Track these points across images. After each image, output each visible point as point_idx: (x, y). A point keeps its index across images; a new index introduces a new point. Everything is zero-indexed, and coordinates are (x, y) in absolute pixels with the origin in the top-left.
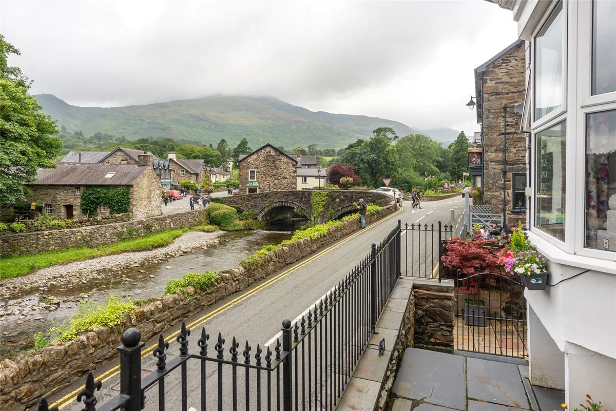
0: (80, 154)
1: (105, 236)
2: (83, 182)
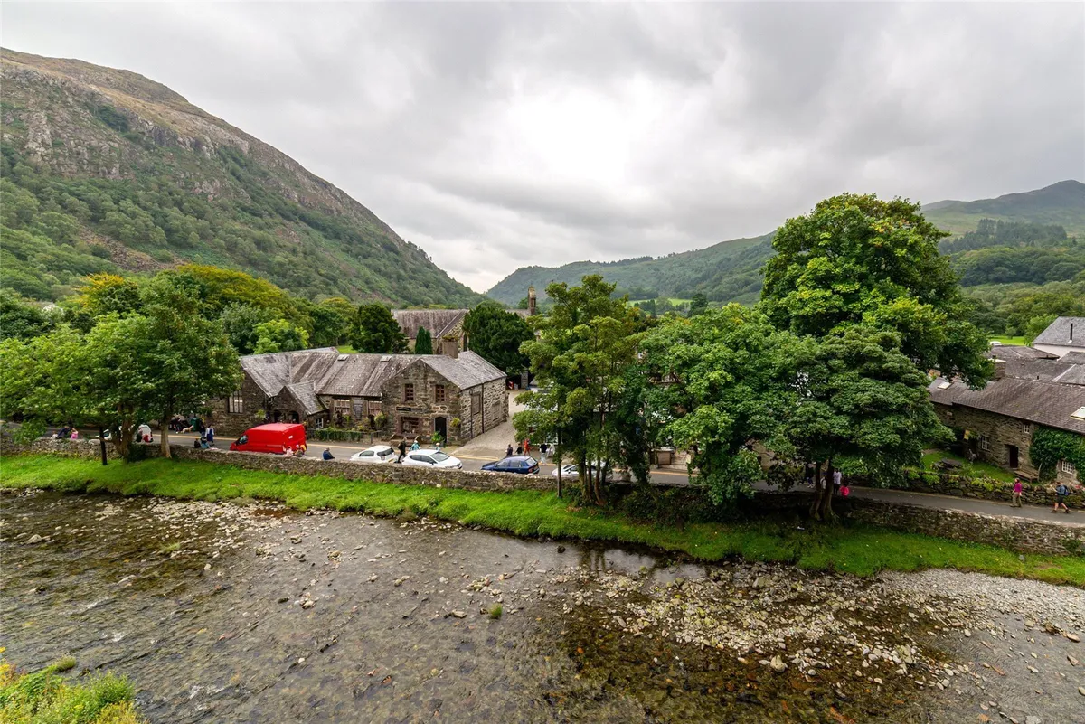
0: (1072, 325)
1: (1042, 541)
2: (1034, 417)
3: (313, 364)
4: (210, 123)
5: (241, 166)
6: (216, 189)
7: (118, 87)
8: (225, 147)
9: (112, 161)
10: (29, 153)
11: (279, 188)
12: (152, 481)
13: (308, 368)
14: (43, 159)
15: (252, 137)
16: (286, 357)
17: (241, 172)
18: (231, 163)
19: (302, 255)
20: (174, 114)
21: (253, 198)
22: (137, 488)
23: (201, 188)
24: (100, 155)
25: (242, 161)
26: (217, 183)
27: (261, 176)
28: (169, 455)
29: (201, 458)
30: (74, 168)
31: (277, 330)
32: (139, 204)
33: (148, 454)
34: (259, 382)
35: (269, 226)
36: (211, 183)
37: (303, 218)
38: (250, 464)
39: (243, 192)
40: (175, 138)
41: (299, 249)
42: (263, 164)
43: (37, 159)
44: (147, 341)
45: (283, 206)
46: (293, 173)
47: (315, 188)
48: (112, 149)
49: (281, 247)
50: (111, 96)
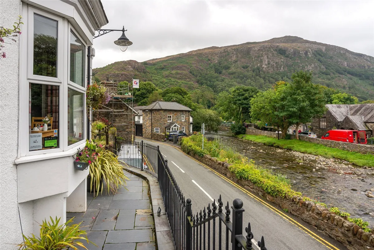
3: (362, 109)
4: (311, 44)
5: (322, 57)
6: (312, 68)
7: (284, 42)
8: (316, 51)
9: (281, 66)
10: (263, 68)
11: (338, 62)
12: (293, 146)
13: (359, 111)
14: (266, 69)
15: (326, 44)
16: (347, 107)
17: (322, 59)
18: (319, 57)
19: (348, 89)
20: (299, 45)
21: (326, 68)
22: (288, 147)
23: (307, 68)
24: (278, 64)
25: (323, 55)
26: (313, 66)
27: (330, 59)
28: (298, 138)
29: (309, 141)
30: (272, 70)
31: (342, 97)
32: (288, 78)
33: (291, 138)
34: (334, 115)
35: (333, 78)
36: (310, 66)
37: (349, 73)
38: (330, 145)
39: (322, 67)
40: (299, 53)
41: (346, 86)
42: (331, 53)
43: (264, 69)
44: (293, 91)
45: (340, 69)
46: (345, 54)
47: (355, 58)
48: (282, 61)
49: (338, 86)
50: (282, 45)
